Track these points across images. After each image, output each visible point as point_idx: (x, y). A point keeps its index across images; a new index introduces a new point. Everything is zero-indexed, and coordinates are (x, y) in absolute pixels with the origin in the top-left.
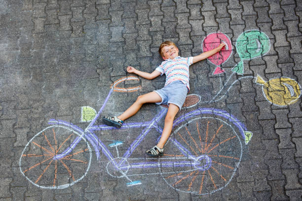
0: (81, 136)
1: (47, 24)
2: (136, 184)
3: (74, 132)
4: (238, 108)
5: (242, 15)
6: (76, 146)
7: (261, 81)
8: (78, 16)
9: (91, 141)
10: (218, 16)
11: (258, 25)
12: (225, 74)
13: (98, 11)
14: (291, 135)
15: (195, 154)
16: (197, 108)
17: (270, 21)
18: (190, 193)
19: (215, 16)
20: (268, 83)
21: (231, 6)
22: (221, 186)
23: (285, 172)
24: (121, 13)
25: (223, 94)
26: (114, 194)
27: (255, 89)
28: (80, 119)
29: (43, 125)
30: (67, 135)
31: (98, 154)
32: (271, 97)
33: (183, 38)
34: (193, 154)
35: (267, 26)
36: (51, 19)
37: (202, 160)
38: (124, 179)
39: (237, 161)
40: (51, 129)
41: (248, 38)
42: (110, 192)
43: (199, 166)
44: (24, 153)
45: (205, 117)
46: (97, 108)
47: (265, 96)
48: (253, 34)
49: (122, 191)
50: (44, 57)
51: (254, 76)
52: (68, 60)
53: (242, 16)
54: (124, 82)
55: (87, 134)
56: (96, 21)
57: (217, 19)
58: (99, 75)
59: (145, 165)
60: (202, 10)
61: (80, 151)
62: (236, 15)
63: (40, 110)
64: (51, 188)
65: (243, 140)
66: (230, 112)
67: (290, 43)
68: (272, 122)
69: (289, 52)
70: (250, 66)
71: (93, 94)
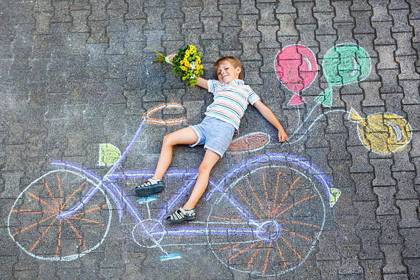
0: (98, 187)
1: (54, 22)
2: (174, 258)
3: (88, 179)
4: (322, 154)
5: (333, 21)
6: (90, 200)
7: (356, 118)
8: (99, 12)
9: (112, 193)
10: (299, 21)
11: (355, 36)
12: (305, 105)
13: (128, 7)
14: (394, 196)
15: (258, 219)
16: (264, 152)
17: (373, 31)
18: (249, 274)
19: (295, 21)
20: (366, 121)
21: (319, 7)
22: (293, 266)
23: (384, 248)
24: (162, 10)
25: (302, 134)
26: (141, 271)
27: (347, 128)
28: (96, 162)
29: (43, 168)
30: (77, 185)
31: (120, 212)
32: (369, 141)
33: (249, 50)
34: (256, 218)
35: (367, 39)
36: (60, 14)
37: (268, 227)
38: (157, 250)
39: (318, 230)
40: (55, 174)
41: (340, 55)
42: (137, 269)
43: (263, 235)
44: (15, 208)
45: (274, 166)
46: (121, 147)
47: (360, 139)
48: (347, 49)
49: (154, 268)
50: (48, 69)
51: (346, 110)
52: (83, 76)
53: (333, 23)
54: (162, 110)
55: (107, 183)
56: (124, 21)
57: (298, 26)
58: (126, 99)
59: (187, 231)
60: (277, 12)
61: (96, 207)
62: (324, 20)
63: (40, 146)
64: (52, 259)
65: (327, 200)
66: (310, 159)
67: (399, 65)
68: (370, 176)
69: (398, 77)
70: (341, 95)
71: (116, 126)
